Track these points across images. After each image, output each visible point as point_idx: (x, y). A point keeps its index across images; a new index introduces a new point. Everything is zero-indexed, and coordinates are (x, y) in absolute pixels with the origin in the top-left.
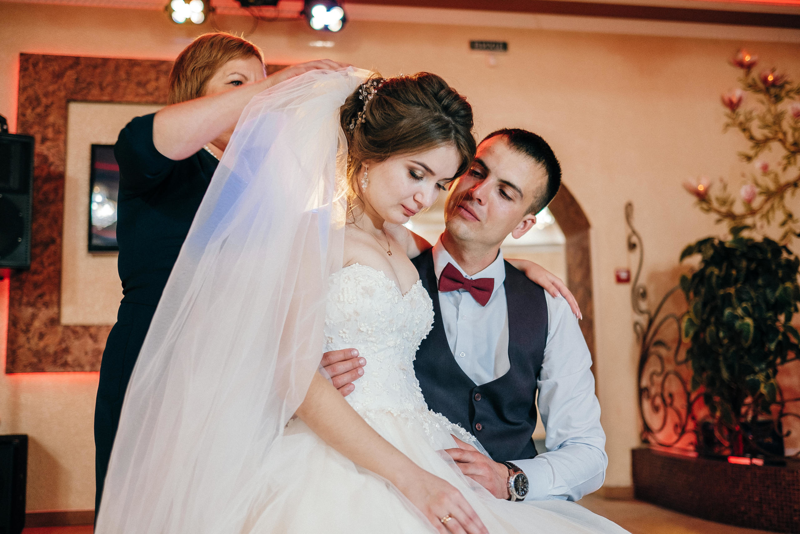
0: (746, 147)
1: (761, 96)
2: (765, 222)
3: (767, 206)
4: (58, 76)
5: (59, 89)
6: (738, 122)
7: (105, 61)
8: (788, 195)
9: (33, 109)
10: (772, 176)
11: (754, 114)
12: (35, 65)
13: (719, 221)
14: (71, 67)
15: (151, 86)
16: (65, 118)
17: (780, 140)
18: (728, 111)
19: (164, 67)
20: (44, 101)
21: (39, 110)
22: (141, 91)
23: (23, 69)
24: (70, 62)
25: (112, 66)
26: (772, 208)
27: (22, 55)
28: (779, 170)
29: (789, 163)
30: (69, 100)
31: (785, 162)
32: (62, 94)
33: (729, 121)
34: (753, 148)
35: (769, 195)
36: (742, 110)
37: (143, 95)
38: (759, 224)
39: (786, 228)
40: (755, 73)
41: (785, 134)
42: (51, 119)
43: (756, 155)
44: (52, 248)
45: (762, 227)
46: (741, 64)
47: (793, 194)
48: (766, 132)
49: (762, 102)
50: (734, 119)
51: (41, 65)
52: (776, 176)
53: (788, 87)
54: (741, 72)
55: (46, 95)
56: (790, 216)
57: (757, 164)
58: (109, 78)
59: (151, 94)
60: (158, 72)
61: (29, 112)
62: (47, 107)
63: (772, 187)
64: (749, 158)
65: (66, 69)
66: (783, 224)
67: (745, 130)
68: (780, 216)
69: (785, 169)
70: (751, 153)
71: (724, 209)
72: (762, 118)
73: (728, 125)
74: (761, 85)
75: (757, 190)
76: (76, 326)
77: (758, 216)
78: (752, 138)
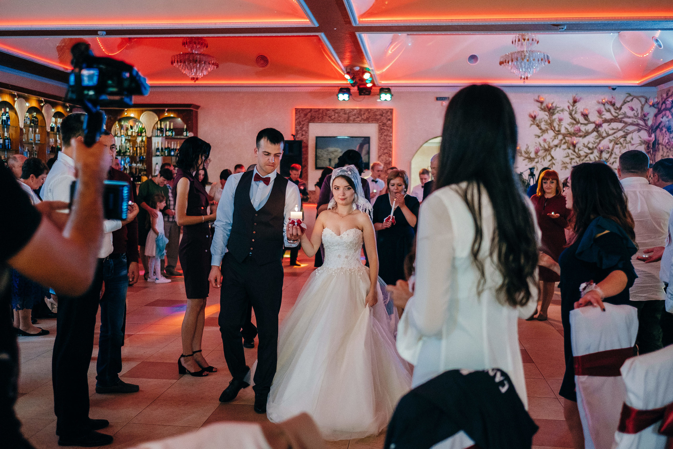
0: (538, 132)
1: (547, 113)
2: (543, 160)
3: (545, 154)
4: (306, 115)
5: (306, 119)
6: (535, 123)
7: (319, 109)
8: (553, 150)
9: (299, 126)
10: (548, 143)
11: (543, 120)
12: (299, 112)
13: (524, 160)
14: (310, 112)
15: (333, 117)
16: (308, 128)
17: (552, 130)
18: (532, 119)
19: (337, 111)
20: (302, 123)
21: (301, 126)
22: (330, 119)
23: (296, 113)
24: (309, 110)
25: (321, 111)
26: (546, 156)
27: (295, 109)
28: (551, 141)
29: (555, 138)
30: (309, 122)
31: (554, 138)
32: (307, 121)
33: (532, 123)
34: (541, 133)
35: (546, 150)
36: (538, 118)
37: (331, 120)
38: (540, 161)
39: (551, 162)
40: (544, 105)
41: (554, 127)
42: (304, 129)
43: (542, 135)
44: (306, 168)
45: (541, 162)
46: (538, 101)
47: (555, 150)
48: (547, 126)
49: (547, 115)
50: (534, 122)
51: (301, 112)
52: (549, 143)
53: (558, 109)
54: (539, 104)
55: (303, 121)
56: (553, 158)
57: (542, 138)
58: (320, 115)
59: (333, 120)
60: (335, 112)
61: (298, 127)
62: (303, 125)
63: (547, 147)
64: (539, 137)
65: (308, 113)
66: (550, 161)
67: (538, 126)
68: (549, 158)
69: (553, 141)
70: (540, 135)
71: (526, 156)
72: (546, 122)
73: (532, 124)
74: (546, 108)
75: (540, 148)
76: (312, 191)
77: (540, 158)
78: (541, 129)
